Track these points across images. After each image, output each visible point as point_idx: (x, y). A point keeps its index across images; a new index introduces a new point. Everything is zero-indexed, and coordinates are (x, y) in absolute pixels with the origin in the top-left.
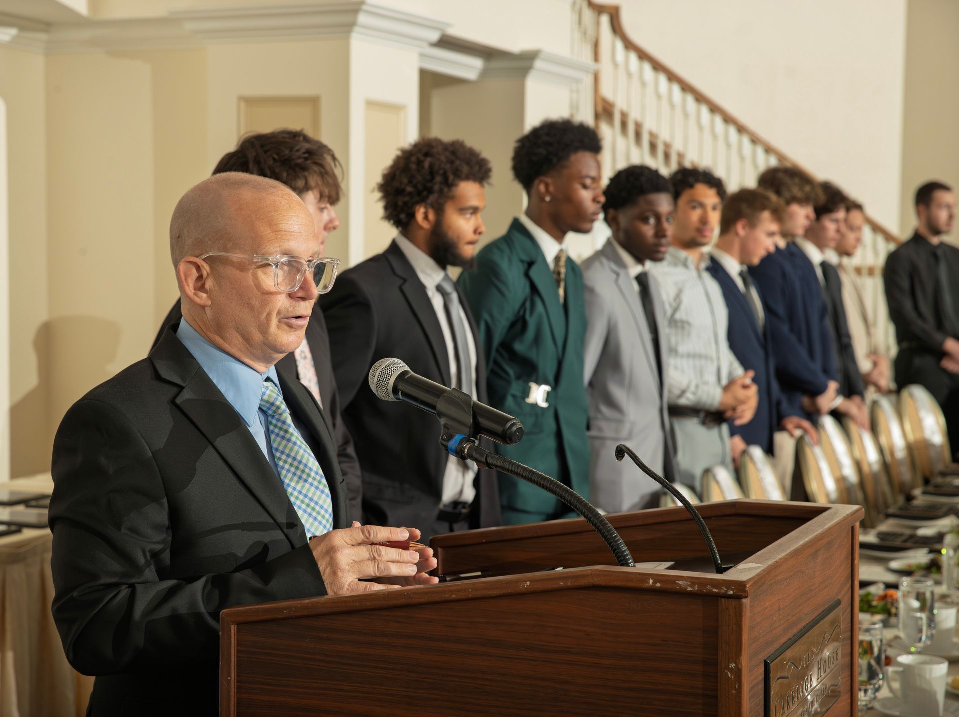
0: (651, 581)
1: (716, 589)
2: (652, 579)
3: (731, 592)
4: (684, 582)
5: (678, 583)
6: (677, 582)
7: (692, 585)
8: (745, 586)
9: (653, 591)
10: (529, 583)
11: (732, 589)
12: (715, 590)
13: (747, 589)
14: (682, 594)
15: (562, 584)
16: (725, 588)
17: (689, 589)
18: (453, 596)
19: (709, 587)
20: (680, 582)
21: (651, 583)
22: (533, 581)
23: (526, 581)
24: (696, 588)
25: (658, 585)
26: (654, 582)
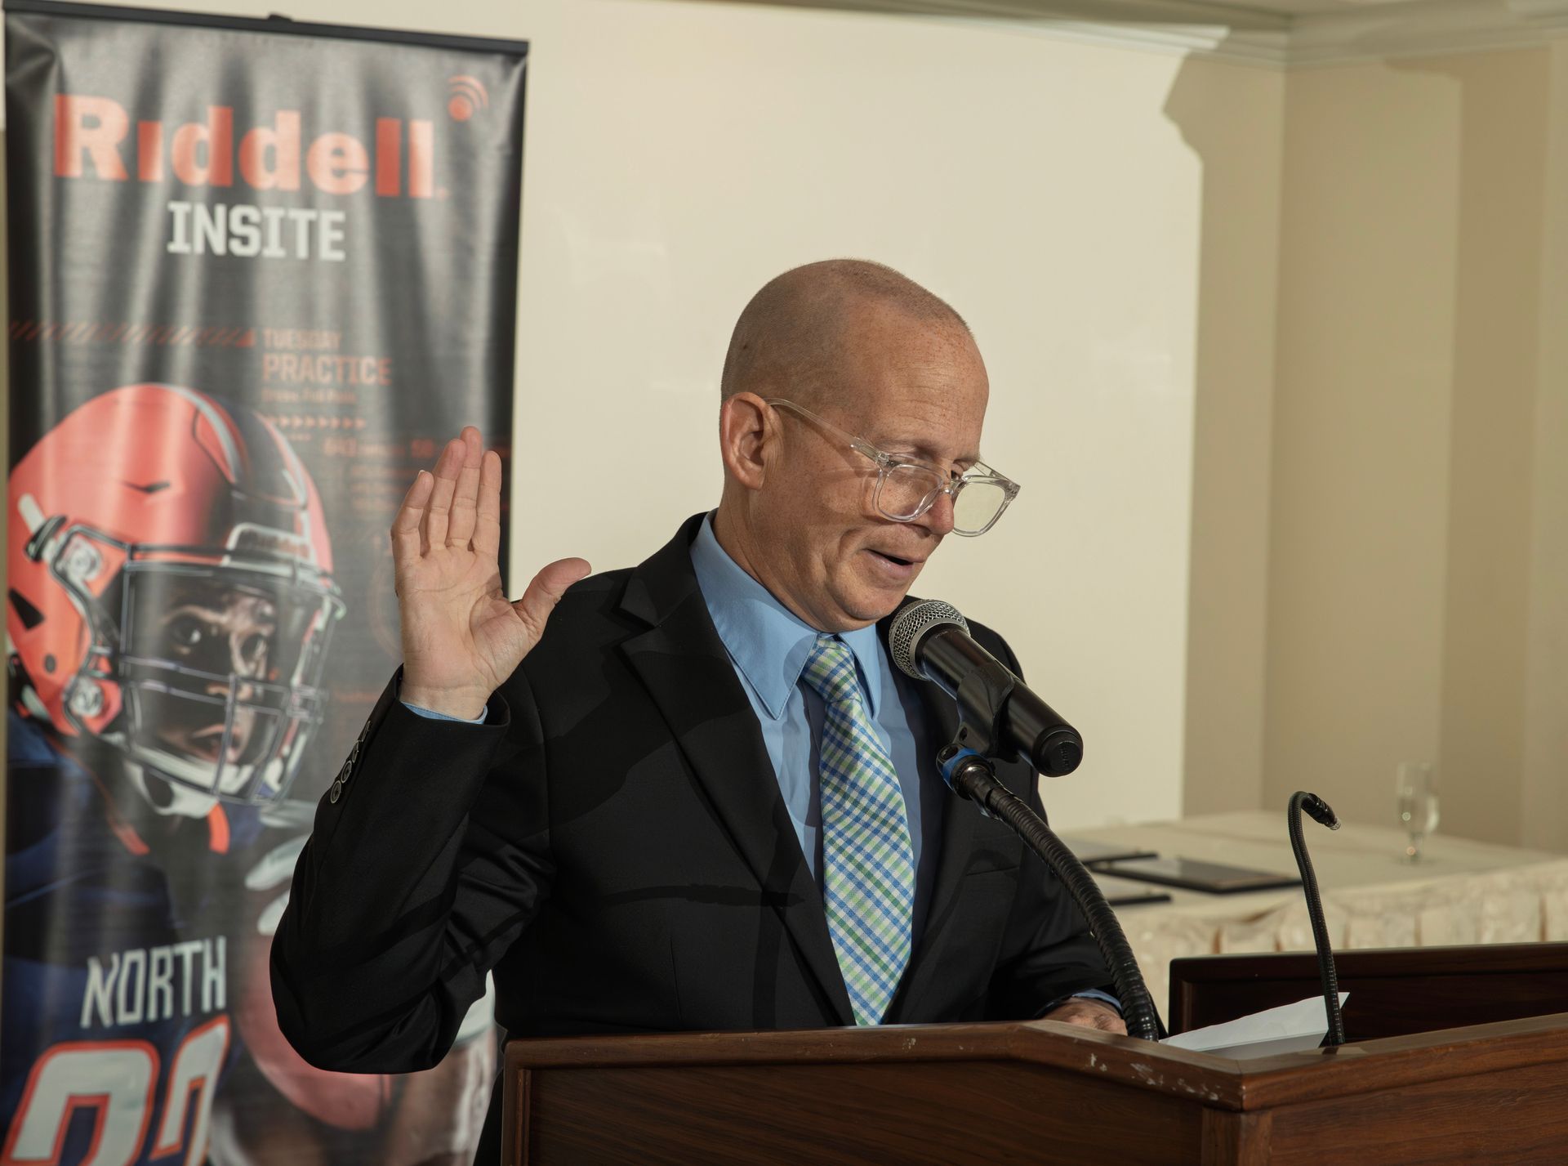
0: (1093, 1059)
1: (1192, 1086)
2: (1095, 1055)
3: (1215, 1097)
4: (1143, 1067)
5: (1133, 1069)
6: (1133, 1065)
7: (1155, 1076)
8: (1238, 1086)
9: (1094, 1077)
10: (914, 1040)
11: (1217, 1092)
12: (1191, 1090)
13: (1240, 1094)
14: (1138, 1089)
15: (962, 1048)
16: (1207, 1087)
17: (1151, 1082)
18: (808, 1054)
19: (1181, 1082)
20: (1137, 1067)
21: (1093, 1063)
22: (922, 1037)
23: (910, 1037)
24: (1162, 1082)
25: (1104, 1068)
26: (1098, 1063)
